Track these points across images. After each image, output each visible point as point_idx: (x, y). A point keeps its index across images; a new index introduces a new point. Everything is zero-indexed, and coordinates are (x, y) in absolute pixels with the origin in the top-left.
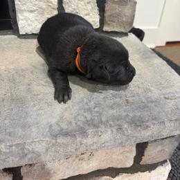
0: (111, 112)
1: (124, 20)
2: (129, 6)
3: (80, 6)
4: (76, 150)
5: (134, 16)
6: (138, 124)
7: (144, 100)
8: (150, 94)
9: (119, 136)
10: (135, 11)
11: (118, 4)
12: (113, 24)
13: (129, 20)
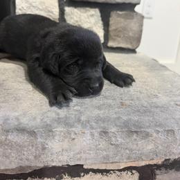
0: (96, 112)
1: (131, 34)
2: (135, 20)
3: (82, 18)
4: (35, 157)
5: (141, 31)
6: (133, 129)
7: (145, 104)
8: (155, 100)
9: (103, 144)
10: (142, 26)
11: (123, 18)
12: (119, 39)
13: (137, 36)
